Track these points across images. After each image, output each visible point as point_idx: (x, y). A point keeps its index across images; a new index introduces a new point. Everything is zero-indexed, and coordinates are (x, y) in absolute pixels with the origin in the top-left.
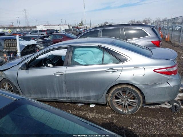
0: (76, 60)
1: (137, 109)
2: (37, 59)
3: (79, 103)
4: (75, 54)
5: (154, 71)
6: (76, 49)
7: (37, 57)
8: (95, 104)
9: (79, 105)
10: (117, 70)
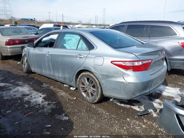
0: (65, 45)
1: (96, 99)
2: (42, 40)
3: (65, 84)
4: (65, 39)
5: (112, 62)
6: (66, 35)
7: (42, 39)
8: (69, 85)
9: (65, 86)
10: (84, 56)
